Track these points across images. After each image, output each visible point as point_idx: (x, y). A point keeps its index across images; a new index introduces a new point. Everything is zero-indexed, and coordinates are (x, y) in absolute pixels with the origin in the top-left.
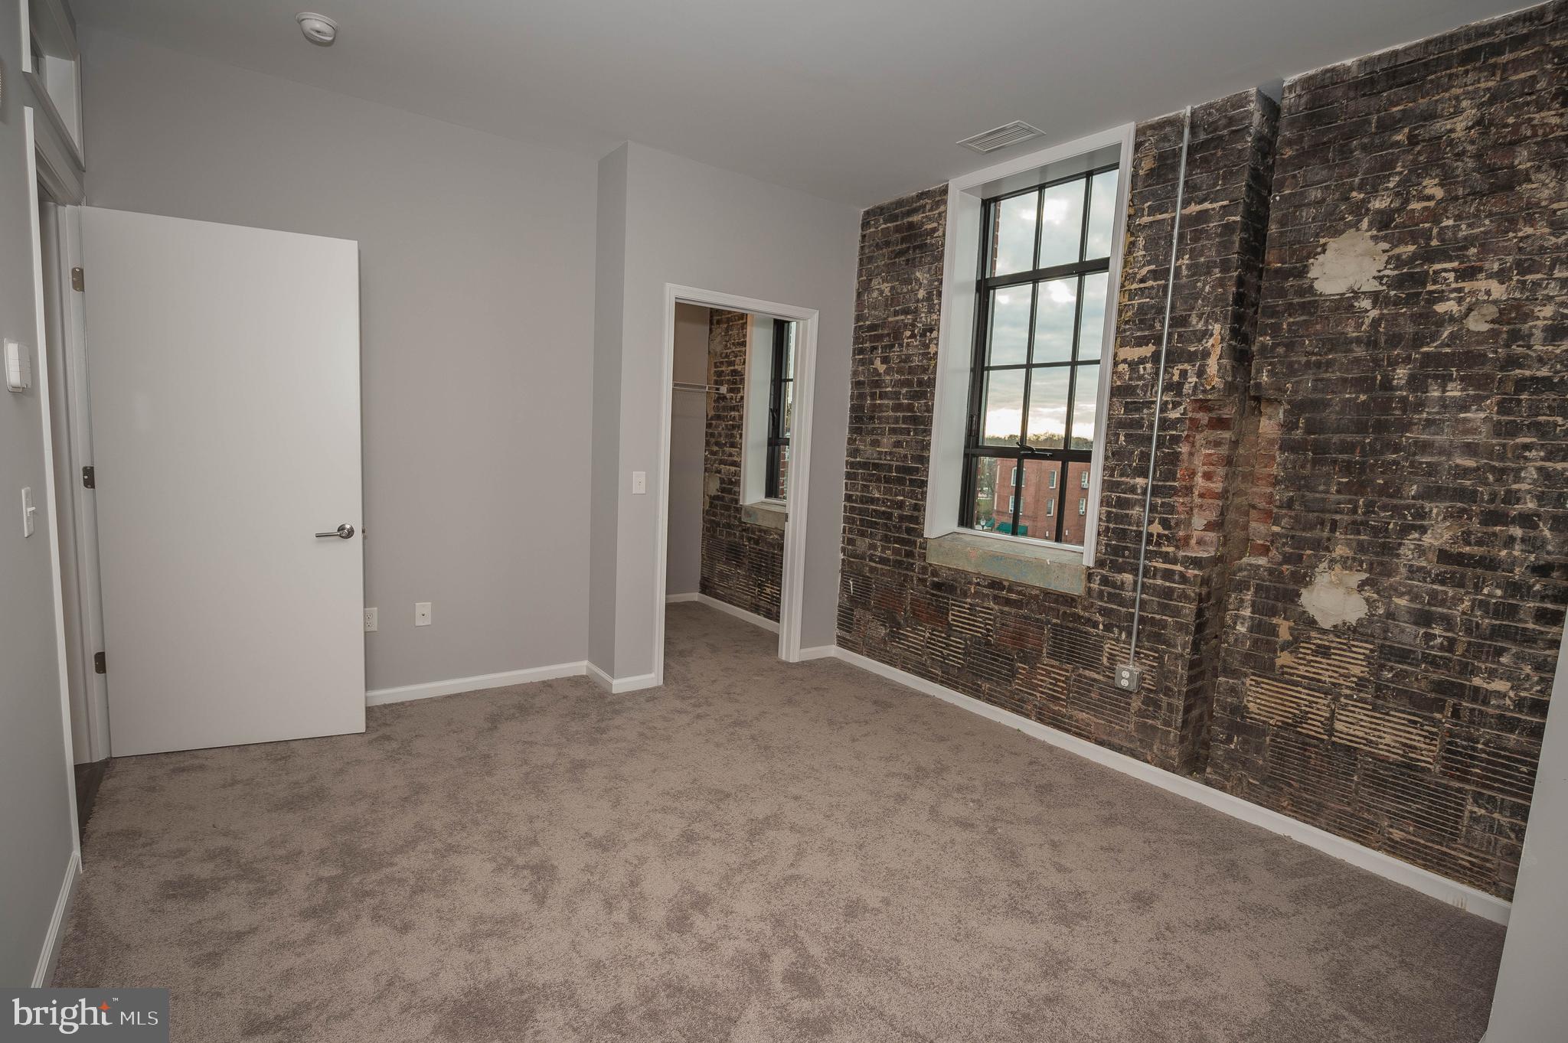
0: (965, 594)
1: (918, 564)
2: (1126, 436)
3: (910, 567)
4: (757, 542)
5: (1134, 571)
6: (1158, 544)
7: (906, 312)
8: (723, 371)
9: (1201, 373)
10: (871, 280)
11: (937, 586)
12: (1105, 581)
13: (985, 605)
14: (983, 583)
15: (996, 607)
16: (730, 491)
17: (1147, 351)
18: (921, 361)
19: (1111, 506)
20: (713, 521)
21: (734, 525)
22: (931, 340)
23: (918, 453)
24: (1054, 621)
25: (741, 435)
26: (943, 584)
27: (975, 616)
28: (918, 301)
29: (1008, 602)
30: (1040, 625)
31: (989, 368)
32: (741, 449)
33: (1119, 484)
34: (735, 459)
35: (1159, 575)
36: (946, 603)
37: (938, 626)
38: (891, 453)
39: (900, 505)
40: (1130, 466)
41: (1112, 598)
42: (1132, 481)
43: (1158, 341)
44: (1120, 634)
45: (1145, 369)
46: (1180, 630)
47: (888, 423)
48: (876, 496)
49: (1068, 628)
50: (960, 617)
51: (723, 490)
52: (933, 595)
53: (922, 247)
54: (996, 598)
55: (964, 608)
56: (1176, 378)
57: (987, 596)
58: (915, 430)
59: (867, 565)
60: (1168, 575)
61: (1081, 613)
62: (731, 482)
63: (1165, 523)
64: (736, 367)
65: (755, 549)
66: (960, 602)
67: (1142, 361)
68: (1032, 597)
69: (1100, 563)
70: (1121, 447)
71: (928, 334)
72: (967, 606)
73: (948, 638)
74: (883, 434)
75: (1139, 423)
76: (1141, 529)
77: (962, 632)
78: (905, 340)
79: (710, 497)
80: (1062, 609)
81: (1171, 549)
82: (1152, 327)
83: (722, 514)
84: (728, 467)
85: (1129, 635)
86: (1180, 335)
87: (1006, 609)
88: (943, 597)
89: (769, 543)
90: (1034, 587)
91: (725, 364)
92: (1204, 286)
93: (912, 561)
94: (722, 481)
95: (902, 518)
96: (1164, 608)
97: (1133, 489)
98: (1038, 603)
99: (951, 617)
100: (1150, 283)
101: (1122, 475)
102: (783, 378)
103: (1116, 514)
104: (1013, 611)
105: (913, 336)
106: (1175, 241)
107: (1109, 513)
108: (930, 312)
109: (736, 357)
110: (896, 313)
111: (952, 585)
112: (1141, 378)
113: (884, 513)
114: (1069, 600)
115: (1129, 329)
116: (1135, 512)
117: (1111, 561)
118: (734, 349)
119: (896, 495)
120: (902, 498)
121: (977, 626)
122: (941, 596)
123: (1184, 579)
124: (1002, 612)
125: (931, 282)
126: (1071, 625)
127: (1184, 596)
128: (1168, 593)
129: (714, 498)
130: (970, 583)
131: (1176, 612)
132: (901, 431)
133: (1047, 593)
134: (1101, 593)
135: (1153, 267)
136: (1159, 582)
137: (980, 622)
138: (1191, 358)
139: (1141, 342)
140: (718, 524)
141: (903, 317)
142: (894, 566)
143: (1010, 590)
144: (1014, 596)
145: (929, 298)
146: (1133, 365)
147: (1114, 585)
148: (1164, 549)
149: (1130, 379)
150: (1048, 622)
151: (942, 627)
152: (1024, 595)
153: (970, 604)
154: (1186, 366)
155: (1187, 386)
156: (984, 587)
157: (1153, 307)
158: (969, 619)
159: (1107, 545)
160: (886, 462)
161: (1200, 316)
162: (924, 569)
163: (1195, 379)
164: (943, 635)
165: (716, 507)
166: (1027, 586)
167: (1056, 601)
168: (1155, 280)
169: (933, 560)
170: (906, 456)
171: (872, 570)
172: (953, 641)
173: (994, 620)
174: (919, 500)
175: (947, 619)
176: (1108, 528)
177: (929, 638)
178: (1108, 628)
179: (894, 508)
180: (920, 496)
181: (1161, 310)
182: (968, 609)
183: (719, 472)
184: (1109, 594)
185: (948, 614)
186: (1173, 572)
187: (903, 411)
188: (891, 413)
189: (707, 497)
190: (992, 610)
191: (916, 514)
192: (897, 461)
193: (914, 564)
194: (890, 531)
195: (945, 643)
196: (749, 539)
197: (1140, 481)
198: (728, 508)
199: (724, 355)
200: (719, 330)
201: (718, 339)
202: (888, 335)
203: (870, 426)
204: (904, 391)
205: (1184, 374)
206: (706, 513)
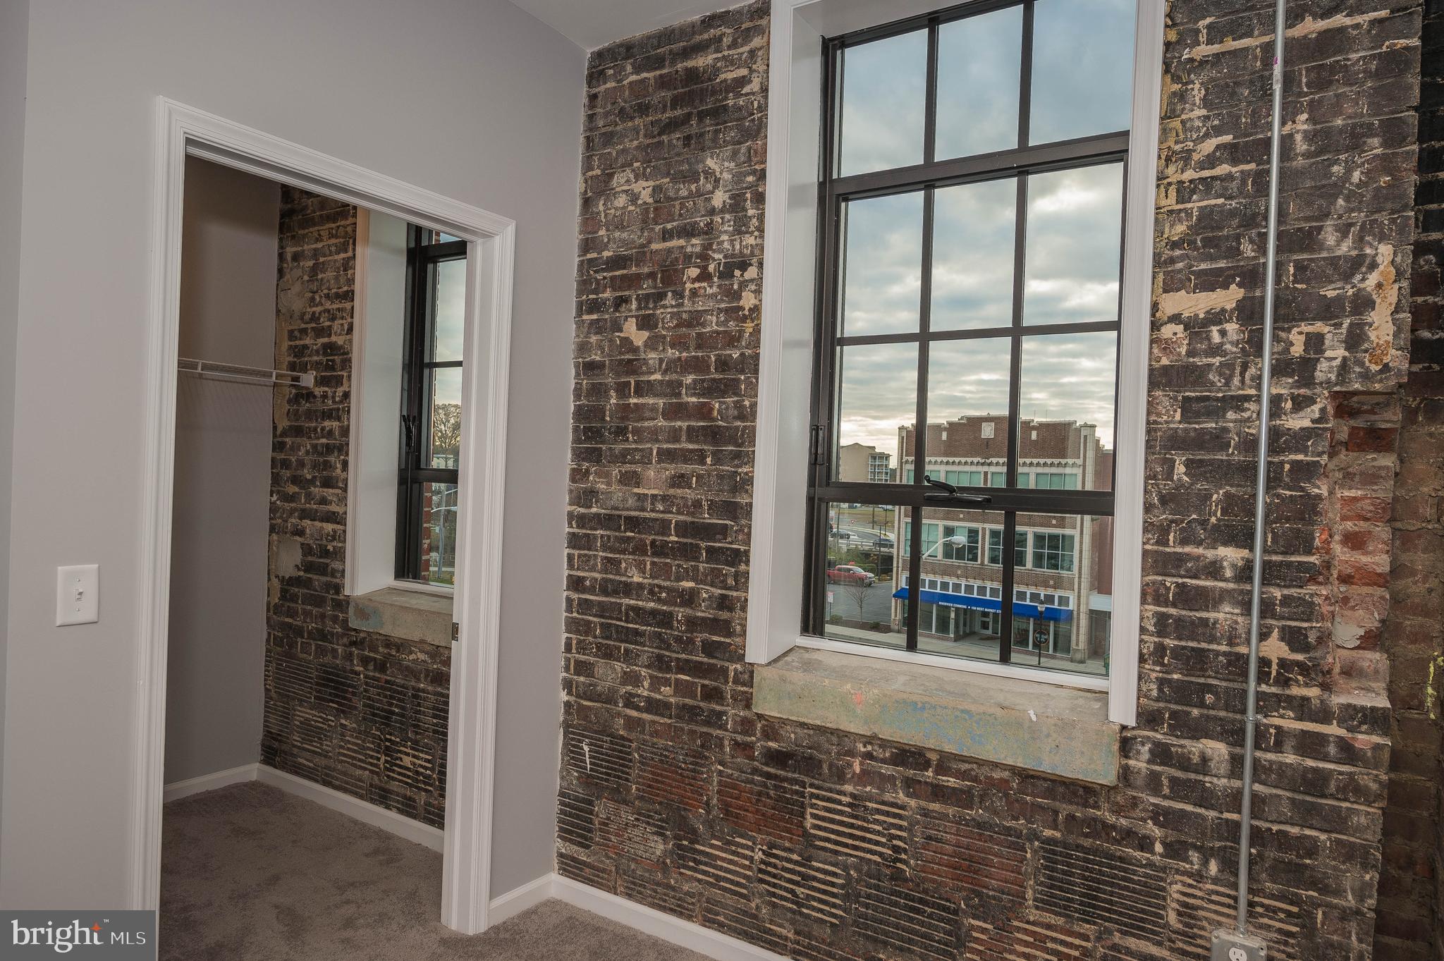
0: (840, 776)
1: (733, 713)
2: (1188, 464)
3: (716, 719)
4: (382, 667)
5: (1234, 735)
6: (1285, 682)
7: (688, 232)
8: (305, 347)
9: (1355, 340)
10: (611, 176)
11: (778, 758)
12: (1161, 754)
13: (888, 797)
14: (879, 753)
15: (913, 803)
16: (323, 570)
17: (1229, 297)
18: (725, 323)
19: (1166, 603)
20: (290, 626)
21: (332, 634)
22: (743, 285)
23: (726, 497)
24: (1048, 833)
25: (345, 465)
27: (864, 820)
28: (712, 212)
29: (938, 793)
30: (1016, 842)
31: (845, 341)
32: (345, 490)
33: (1180, 559)
34: (334, 508)
35: (1289, 744)
36: (796, 792)
37: (781, 837)
38: (664, 498)
39: (689, 599)
40: (1204, 523)
41: (1180, 789)
42: (1210, 554)
43: (1252, 277)
44: (1205, 863)
45: (1223, 333)
46: (1349, 858)
47: (657, 441)
49: (1079, 847)
50: (832, 821)
51: (309, 567)
52: (769, 776)
53: (718, 113)
54: (909, 784)
55: (840, 803)
56: (1298, 350)
57: (891, 779)
58: (714, 454)
59: (619, 714)
60: (1310, 744)
61: (1111, 819)
62: (325, 553)
63: (1294, 639)
64: (334, 338)
65: (378, 680)
66: (830, 790)
67: (1217, 317)
68: (991, 782)
69: (1148, 718)
70: (1181, 485)
71: (737, 273)
72: (843, 799)
73: (806, 861)
74: (646, 460)
75: (1218, 440)
76: (1243, 650)
77: (836, 853)
78: (689, 286)
79: (282, 580)
80: (1065, 809)
81: (1313, 692)
82: (1235, 252)
83: (306, 613)
84: (318, 524)
85: (1229, 865)
86: (1300, 267)
87: (935, 806)
88: (796, 782)
89: (407, 668)
90: (996, 765)
91: (311, 334)
92: (1349, 171)
93: (718, 708)
94: (306, 550)
95: (692, 623)
96: (1306, 814)
97: (1214, 570)
98: (1006, 795)
99: (809, 822)
100: (1223, 169)
101: (1184, 542)
102: (427, 360)
103: (1179, 620)
104: (951, 811)
105: (705, 276)
106: (1277, 88)
107: (1161, 619)
108: (740, 231)
109: (333, 319)
110: (666, 235)
111: (811, 758)
112: (1216, 350)
113: (653, 613)
114: (1083, 792)
115: (1181, 258)
116: (1224, 615)
117: (1174, 715)
118: (328, 305)
119: (678, 579)
120: (691, 584)
121: (870, 841)
122: (786, 779)
123: (1348, 753)
124: (926, 813)
125: (739, 178)
126: (1087, 843)
127: (1352, 789)
128: (1315, 783)
129: (289, 582)
130: (852, 753)
131: (1336, 822)
132: (686, 457)
133: (1026, 777)
134: (1154, 779)
135: (1228, 138)
136: (1290, 758)
137: (878, 833)
138: (1329, 311)
139: (1210, 282)
140: (299, 632)
141: (682, 242)
142: (679, 717)
143: (942, 769)
144: (952, 782)
145: (736, 205)
146: (1196, 327)
147: (1184, 763)
148: (1295, 691)
149: (1191, 353)
150: (1034, 836)
151: (791, 840)
152: (975, 779)
153: (853, 796)
154: (1319, 327)
155: (1323, 365)
156: (884, 761)
157: (1233, 213)
158: (852, 826)
159: (1161, 683)
160: (653, 515)
161: (1344, 231)
162: (746, 725)
163: (1341, 352)
164: (795, 857)
165: (294, 598)
166: (981, 763)
167: (1050, 793)
168: (1235, 162)
169: (767, 705)
170: (697, 504)
171: (631, 723)
172: (818, 870)
173: (909, 830)
174: (730, 589)
175: (801, 825)
176: (1160, 650)
177: (762, 862)
178: (1175, 850)
179: (675, 604)
180: (731, 582)
181: (1254, 220)
182: (850, 805)
183: (300, 532)
184: (1174, 781)
185: (803, 815)
186: (1322, 739)
187: (689, 418)
188: (661, 422)
189: (275, 582)
190: (903, 807)
191: (724, 615)
192: (679, 513)
193: (725, 713)
194: (668, 648)
195: (799, 874)
196: (365, 661)
197: (1230, 555)
198: (319, 601)
199: (307, 317)
200: (298, 272)
201: (297, 288)
202: (652, 275)
203: (618, 447)
204: (689, 379)
205: (1315, 342)
206: (273, 610)
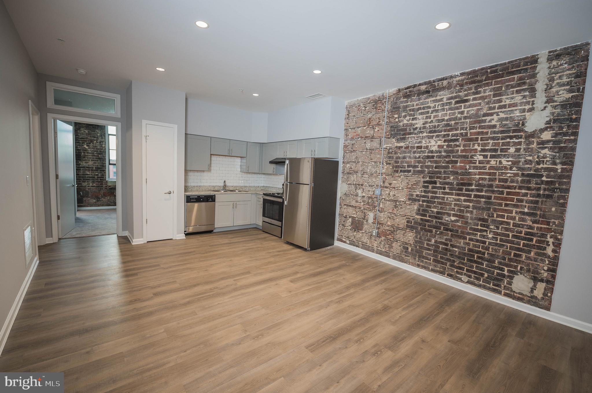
26: (112, 188)
48: (88, 173)
